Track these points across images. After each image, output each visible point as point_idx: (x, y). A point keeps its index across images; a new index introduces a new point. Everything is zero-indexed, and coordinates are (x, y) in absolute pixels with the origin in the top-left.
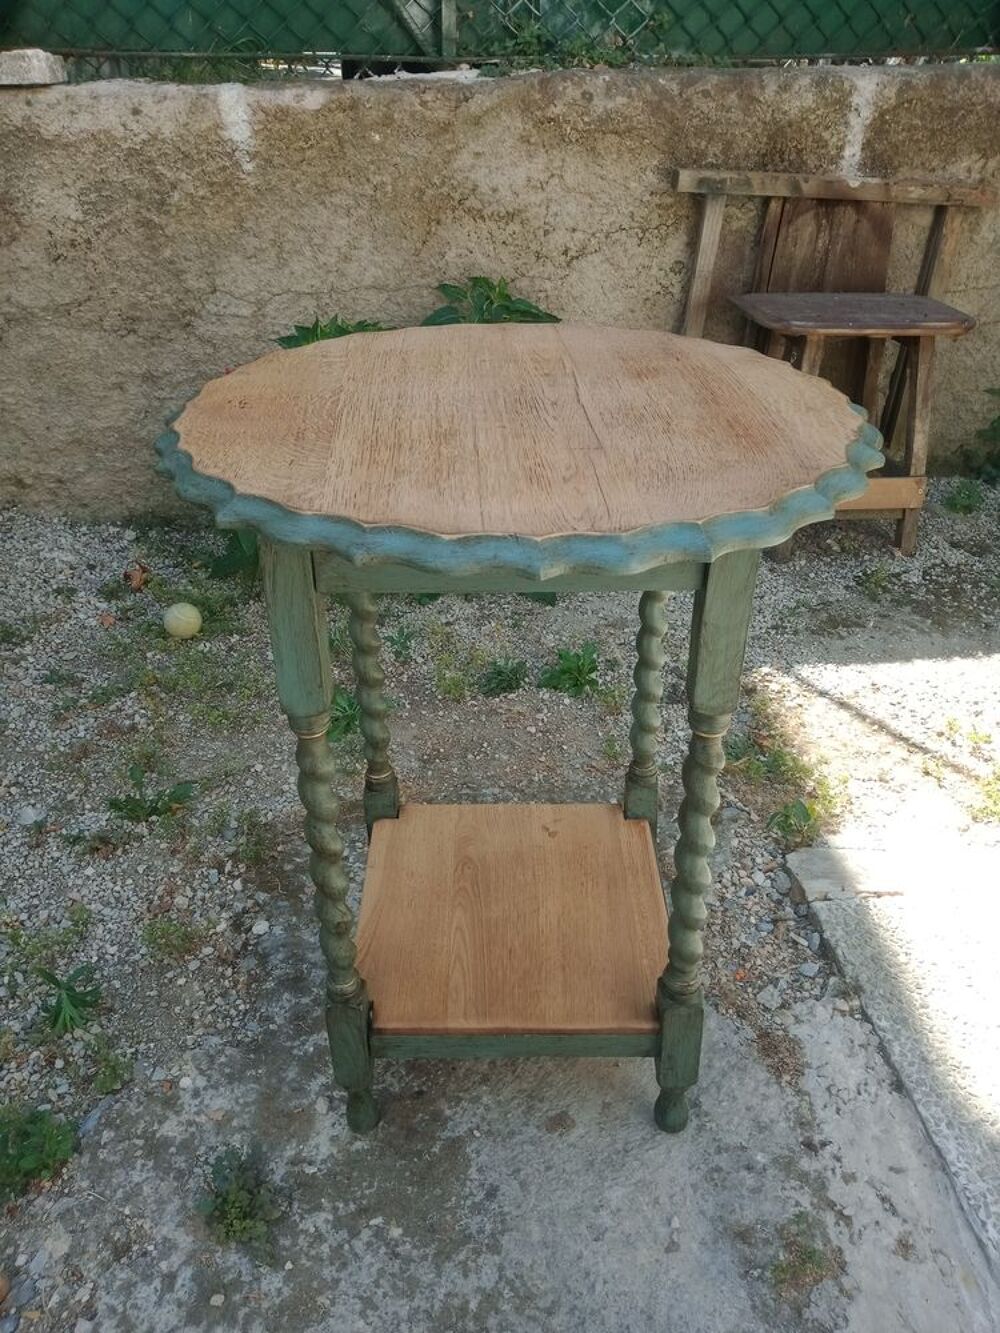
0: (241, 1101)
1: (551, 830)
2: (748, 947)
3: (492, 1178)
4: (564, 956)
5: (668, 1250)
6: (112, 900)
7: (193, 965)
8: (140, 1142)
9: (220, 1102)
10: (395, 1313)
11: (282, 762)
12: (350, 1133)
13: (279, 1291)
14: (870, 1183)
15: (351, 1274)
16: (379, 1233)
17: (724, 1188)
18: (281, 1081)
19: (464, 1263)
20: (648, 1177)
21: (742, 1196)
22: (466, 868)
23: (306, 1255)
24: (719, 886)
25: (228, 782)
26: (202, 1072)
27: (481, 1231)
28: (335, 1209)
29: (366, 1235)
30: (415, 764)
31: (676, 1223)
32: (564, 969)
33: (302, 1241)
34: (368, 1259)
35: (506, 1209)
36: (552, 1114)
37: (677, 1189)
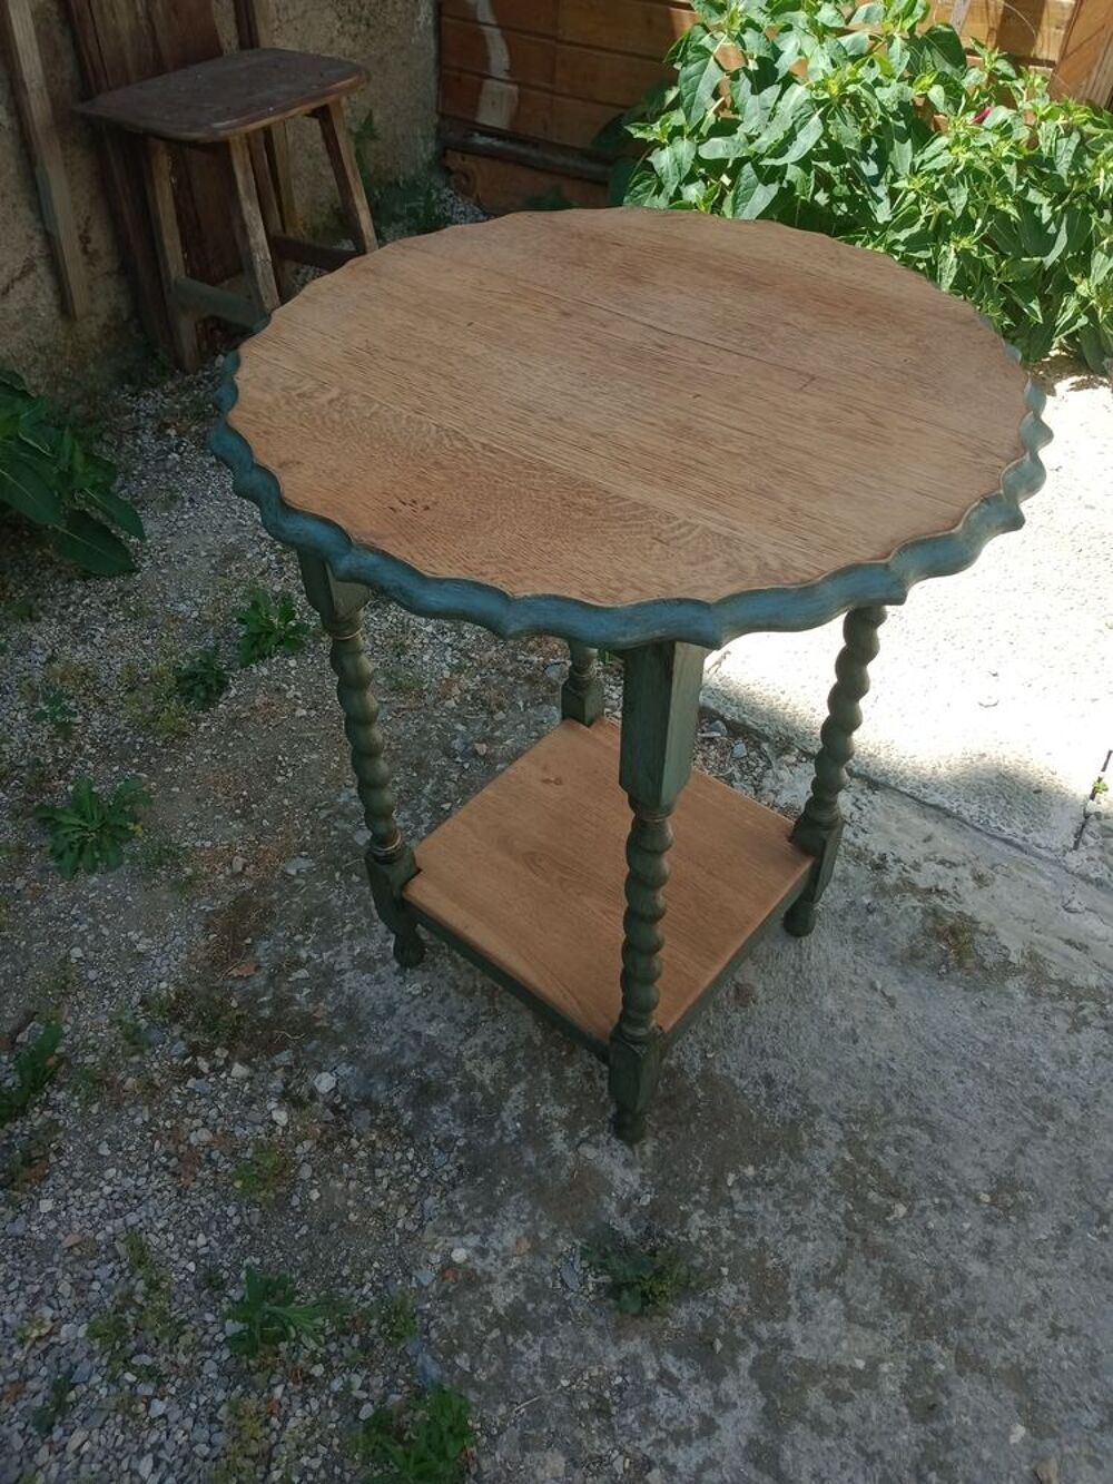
0: (523, 1217)
3: (755, 1072)
5: (893, 1006)
6: (119, 1205)
7: (306, 1172)
8: (496, 1333)
9: (509, 1236)
10: (818, 1215)
12: (632, 1147)
13: (740, 1292)
14: (927, 859)
15: (763, 1227)
16: (742, 1183)
17: (871, 937)
18: (530, 1170)
19: (812, 1141)
20: (830, 975)
21: (886, 934)
23: (722, 1251)
26: (461, 1234)
27: (794, 1111)
28: (697, 1203)
29: (736, 1195)
31: (879, 986)
32: (712, 874)
33: (707, 1247)
34: (759, 1206)
35: (789, 1081)
37: (852, 965)
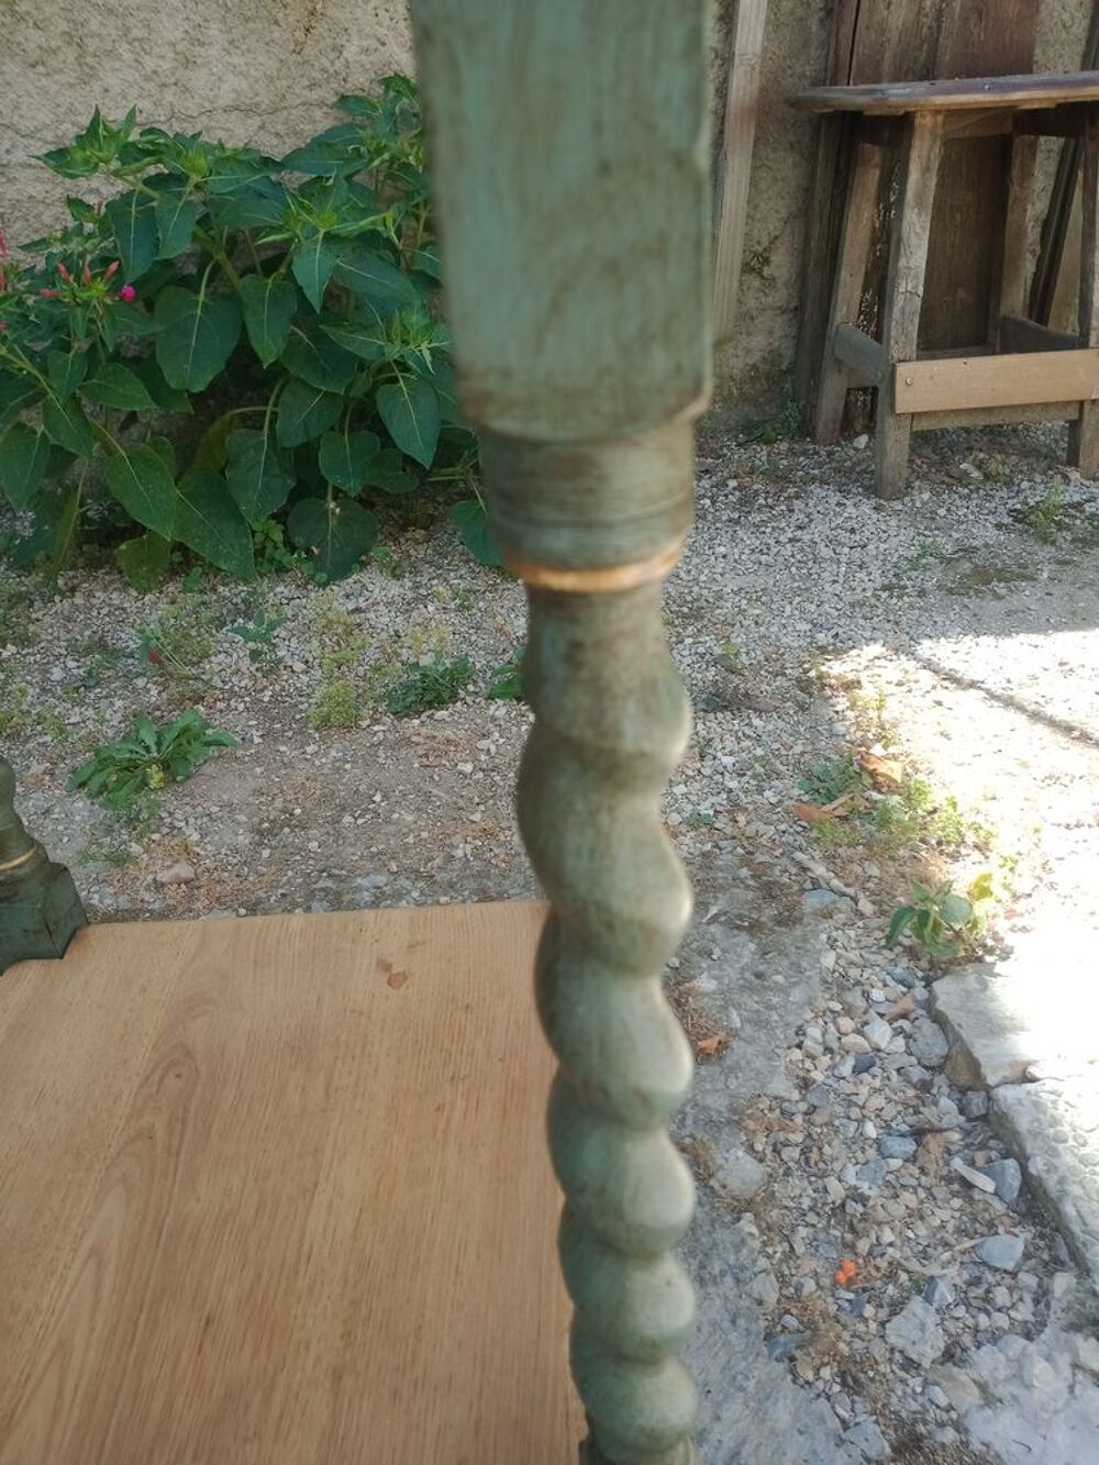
1: (396, 969)
2: (863, 1199)
22: (170, 1077)
24: (797, 1054)
30: (244, 839)
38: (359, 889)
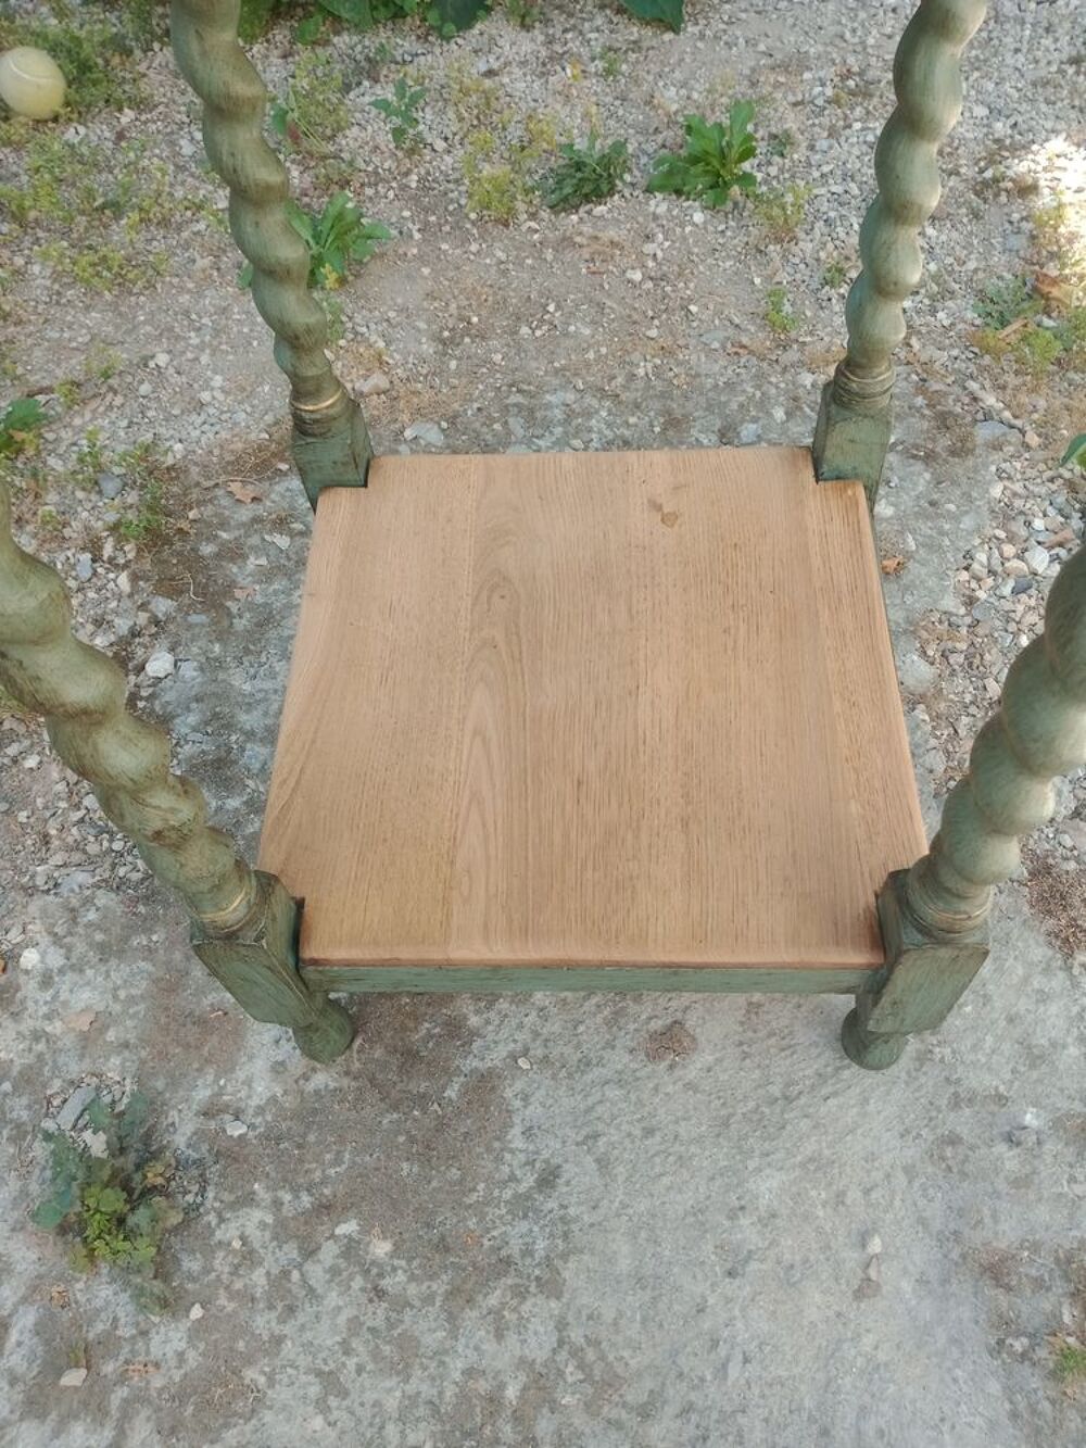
0: (122, 994)
1: (666, 510)
3: (549, 1148)
4: (686, 795)
5: (859, 1294)
9: (85, 996)
10: (377, 1404)
11: (201, 348)
12: (305, 1061)
13: (181, 1356)
15: (302, 1328)
16: (351, 1249)
17: (964, 1175)
19: (496, 1314)
20: (826, 1152)
21: (996, 1195)
22: (496, 598)
23: (227, 1288)
24: (965, 576)
25: (111, 388)
26: (57, 940)
27: (528, 1252)
28: (277, 1204)
29: (329, 1252)
30: (428, 348)
31: (876, 1245)
32: (685, 824)
33: (221, 1263)
34: (333, 1298)
35: (572, 1211)
36: (657, 1025)
37: (878, 1176)
38: (548, 406)
